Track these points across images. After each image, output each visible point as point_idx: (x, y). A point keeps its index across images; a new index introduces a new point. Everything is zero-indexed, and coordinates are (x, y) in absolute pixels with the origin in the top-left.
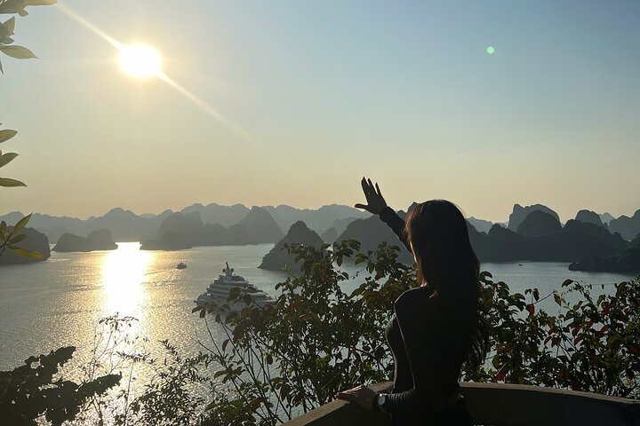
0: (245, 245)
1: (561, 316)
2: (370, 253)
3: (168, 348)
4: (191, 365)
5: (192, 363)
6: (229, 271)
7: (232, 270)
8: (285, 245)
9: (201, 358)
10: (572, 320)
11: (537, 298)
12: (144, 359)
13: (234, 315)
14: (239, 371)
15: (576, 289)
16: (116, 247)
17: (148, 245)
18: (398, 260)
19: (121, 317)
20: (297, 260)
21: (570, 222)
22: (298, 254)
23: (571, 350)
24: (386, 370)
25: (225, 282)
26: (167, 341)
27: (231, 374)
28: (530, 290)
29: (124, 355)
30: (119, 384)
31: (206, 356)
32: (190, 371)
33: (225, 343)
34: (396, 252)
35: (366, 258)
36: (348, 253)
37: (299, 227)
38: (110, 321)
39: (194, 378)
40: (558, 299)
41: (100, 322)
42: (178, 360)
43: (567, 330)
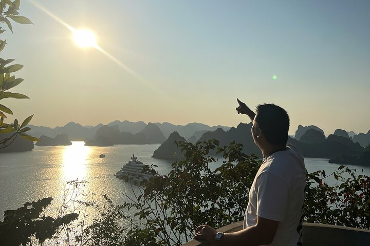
0: (144, 144)
1: (337, 187)
2: (225, 147)
3: (106, 199)
4: (119, 209)
5: (121, 208)
6: (134, 158)
7: (136, 158)
8: (176, 142)
9: (125, 205)
10: (343, 189)
11: (324, 176)
12: (92, 205)
13: (145, 181)
14: (148, 213)
15: (346, 171)
16: (71, 144)
17: (88, 143)
18: (242, 152)
19: (79, 181)
20: (182, 150)
21: (331, 136)
22: (183, 147)
23: (342, 206)
24: (233, 215)
25: (132, 164)
26: (106, 195)
27: (143, 215)
28: (320, 171)
29: (81, 202)
30: (77, 219)
31: (129, 204)
32: (119, 212)
33: (140, 197)
34: (241, 147)
35: (223, 150)
36: (212, 147)
37: (175, 135)
38: (73, 183)
39: (121, 216)
40: (336, 177)
41: (67, 183)
42: (112, 206)
43: (340, 194)
